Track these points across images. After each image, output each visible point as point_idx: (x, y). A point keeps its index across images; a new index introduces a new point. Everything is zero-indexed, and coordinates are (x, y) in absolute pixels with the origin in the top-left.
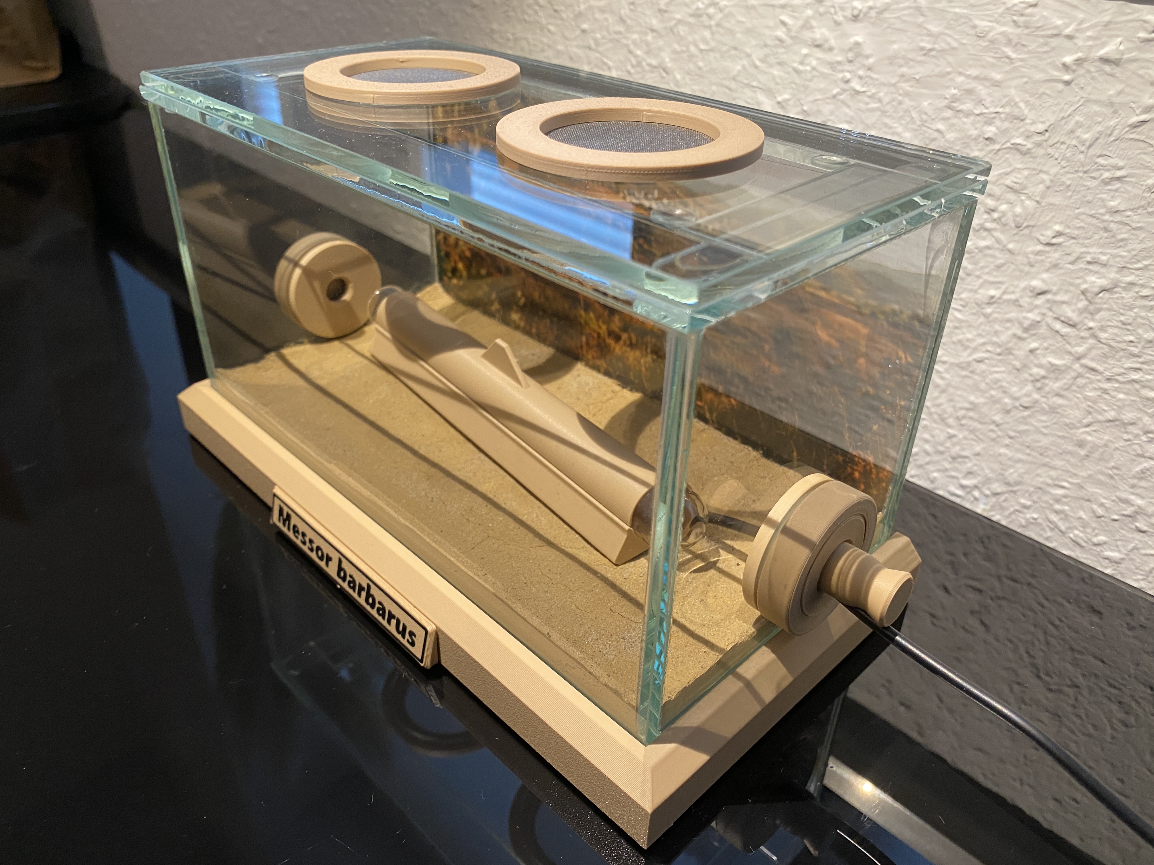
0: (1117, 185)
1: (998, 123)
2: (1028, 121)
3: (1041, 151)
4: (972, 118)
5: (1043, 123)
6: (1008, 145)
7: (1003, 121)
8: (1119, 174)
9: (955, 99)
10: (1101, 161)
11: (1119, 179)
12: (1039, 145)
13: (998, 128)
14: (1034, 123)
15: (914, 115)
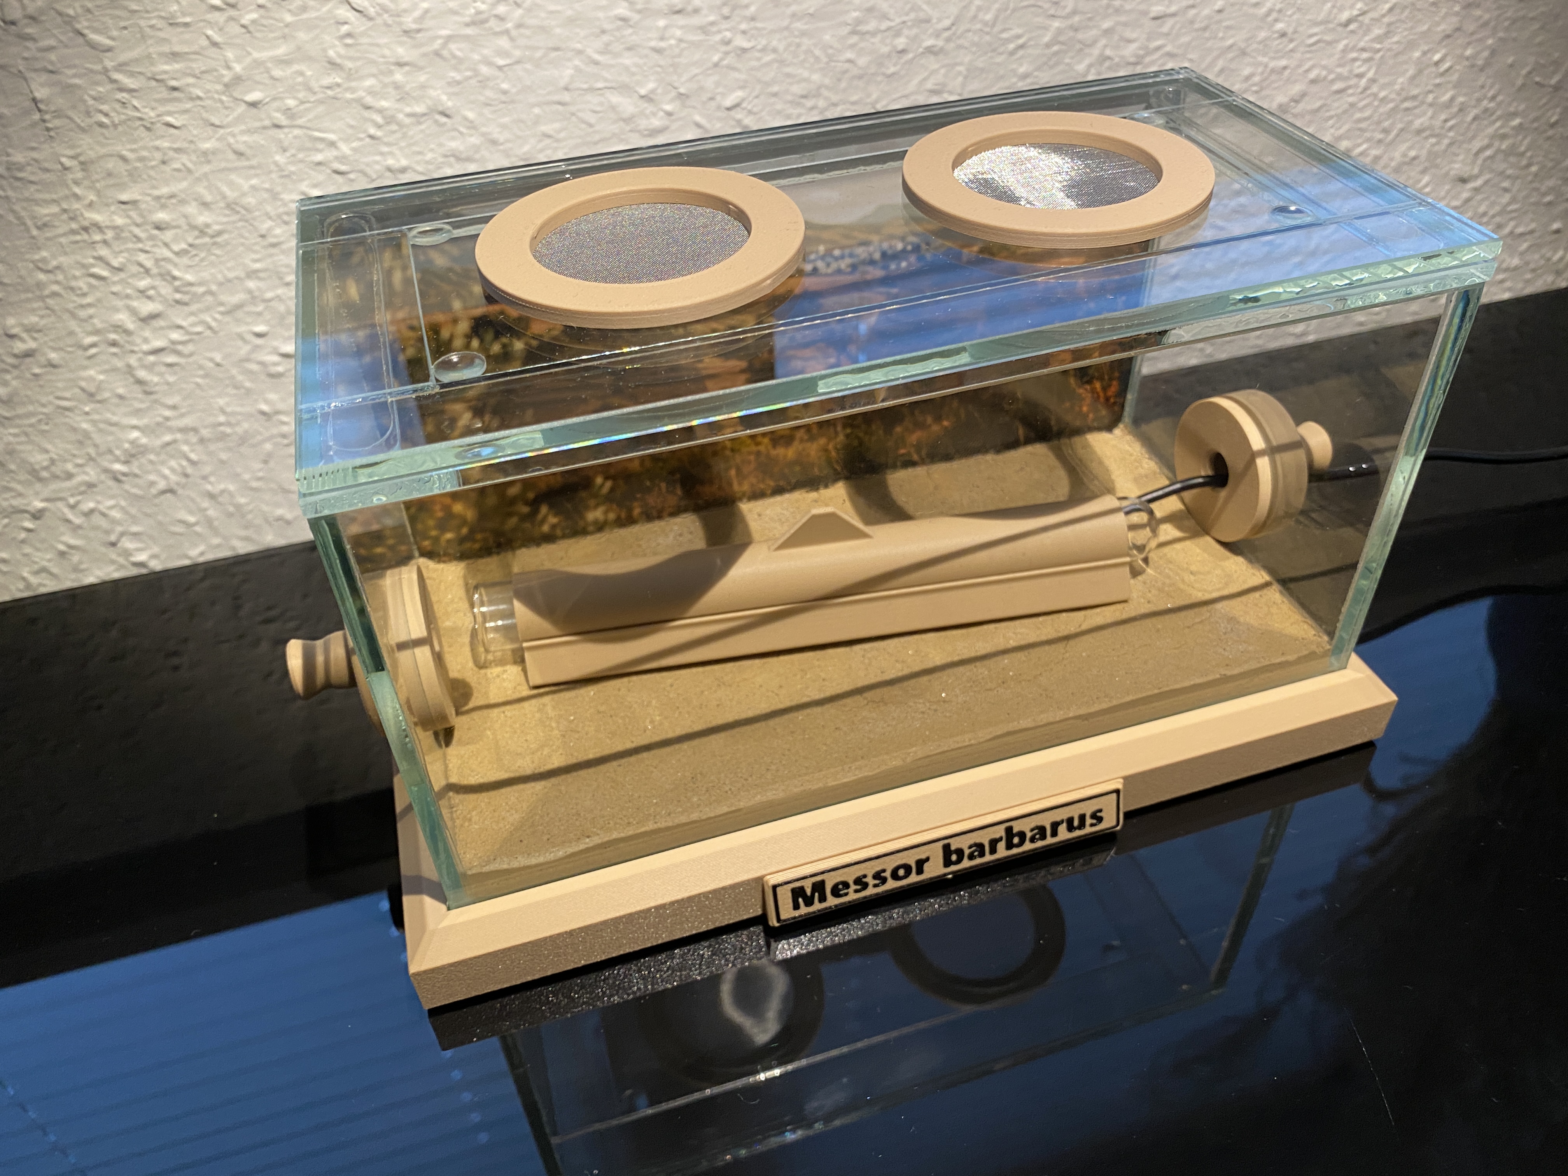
0: (1021, 53)
1: (906, 32)
2: (934, 21)
3: (952, 45)
4: (879, 37)
5: (948, 17)
6: (921, 50)
7: (910, 28)
8: (1021, 41)
9: (858, 22)
10: (1005, 35)
11: (1022, 47)
12: (948, 40)
13: (907, 37)
14: (940, 20)
15: (817, 52)
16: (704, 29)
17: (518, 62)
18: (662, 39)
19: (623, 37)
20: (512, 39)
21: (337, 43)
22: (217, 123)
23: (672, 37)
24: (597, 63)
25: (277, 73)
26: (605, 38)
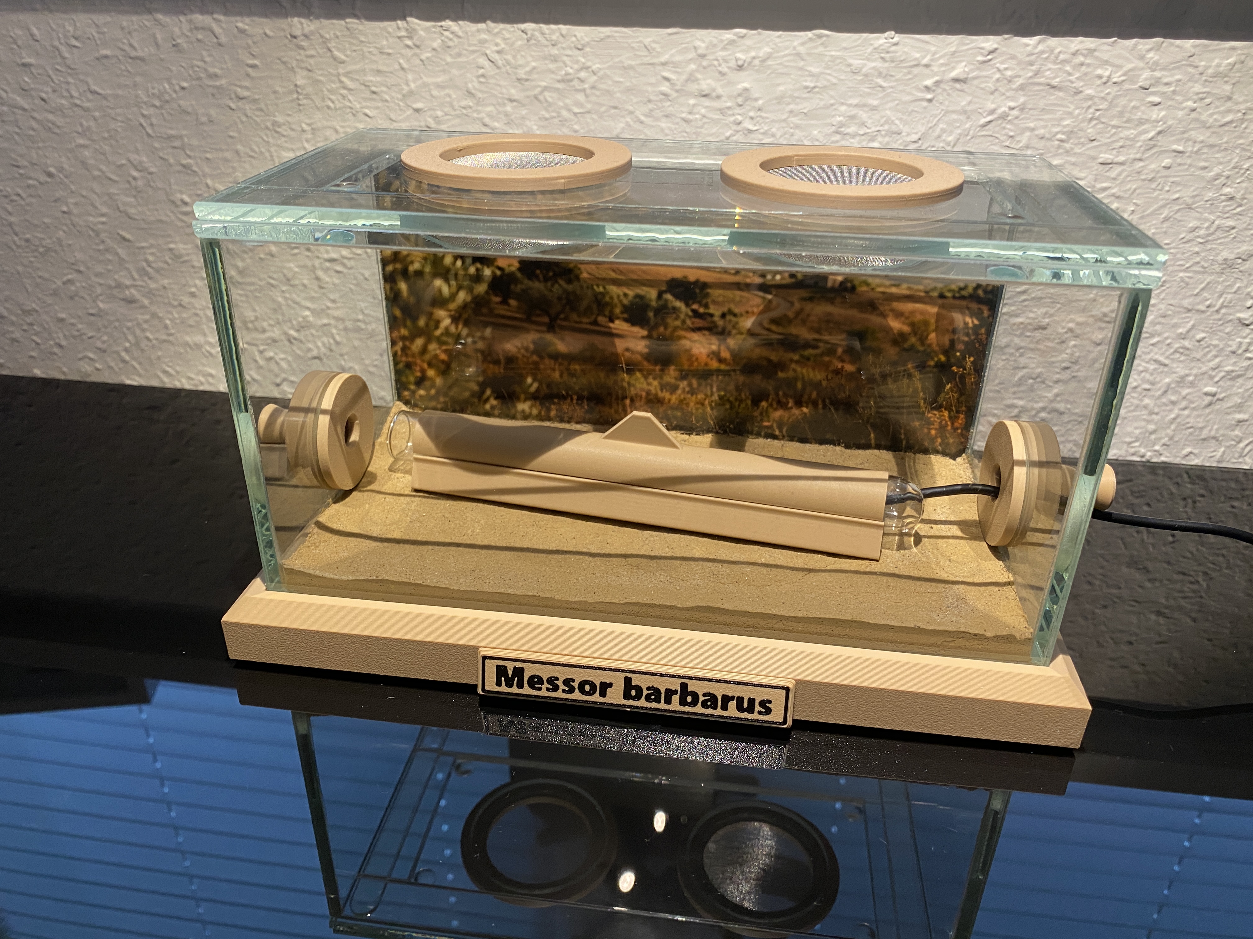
16: (722, 111)
17: (589, 112)
18: (690, 113)
19: (663, 107)
20: (587, 96)
21: (474, 79)
22: (394, 118)
23: (698, 113)
24: (642, 122)
25: (435, 93)
26: (650, 106)
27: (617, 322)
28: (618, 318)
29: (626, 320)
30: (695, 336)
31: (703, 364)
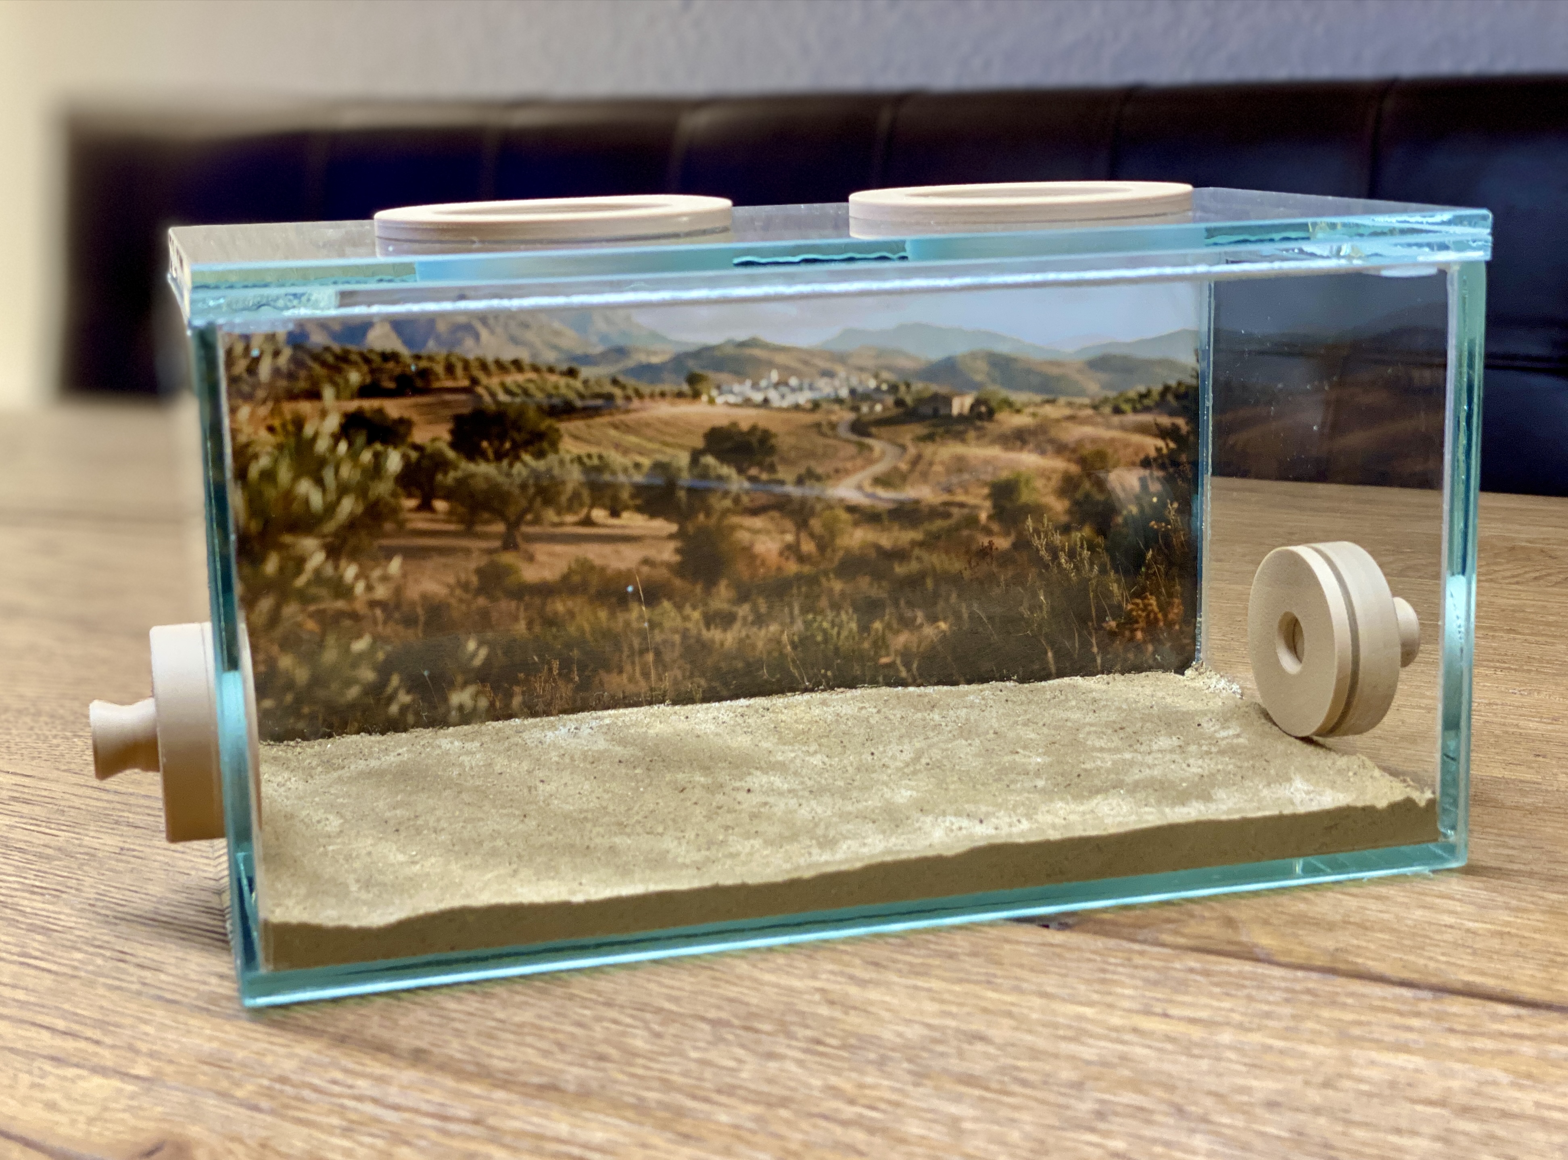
27: (626, 515)
28: (626, 508)
29: (639, 509)
30: (757, 522)
31: (774, 568)
